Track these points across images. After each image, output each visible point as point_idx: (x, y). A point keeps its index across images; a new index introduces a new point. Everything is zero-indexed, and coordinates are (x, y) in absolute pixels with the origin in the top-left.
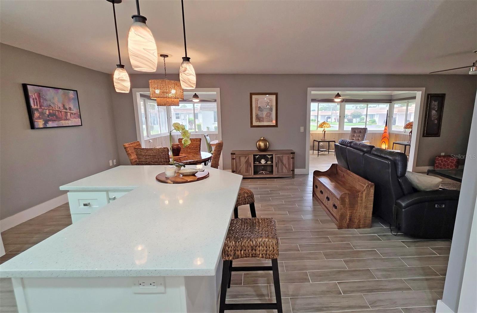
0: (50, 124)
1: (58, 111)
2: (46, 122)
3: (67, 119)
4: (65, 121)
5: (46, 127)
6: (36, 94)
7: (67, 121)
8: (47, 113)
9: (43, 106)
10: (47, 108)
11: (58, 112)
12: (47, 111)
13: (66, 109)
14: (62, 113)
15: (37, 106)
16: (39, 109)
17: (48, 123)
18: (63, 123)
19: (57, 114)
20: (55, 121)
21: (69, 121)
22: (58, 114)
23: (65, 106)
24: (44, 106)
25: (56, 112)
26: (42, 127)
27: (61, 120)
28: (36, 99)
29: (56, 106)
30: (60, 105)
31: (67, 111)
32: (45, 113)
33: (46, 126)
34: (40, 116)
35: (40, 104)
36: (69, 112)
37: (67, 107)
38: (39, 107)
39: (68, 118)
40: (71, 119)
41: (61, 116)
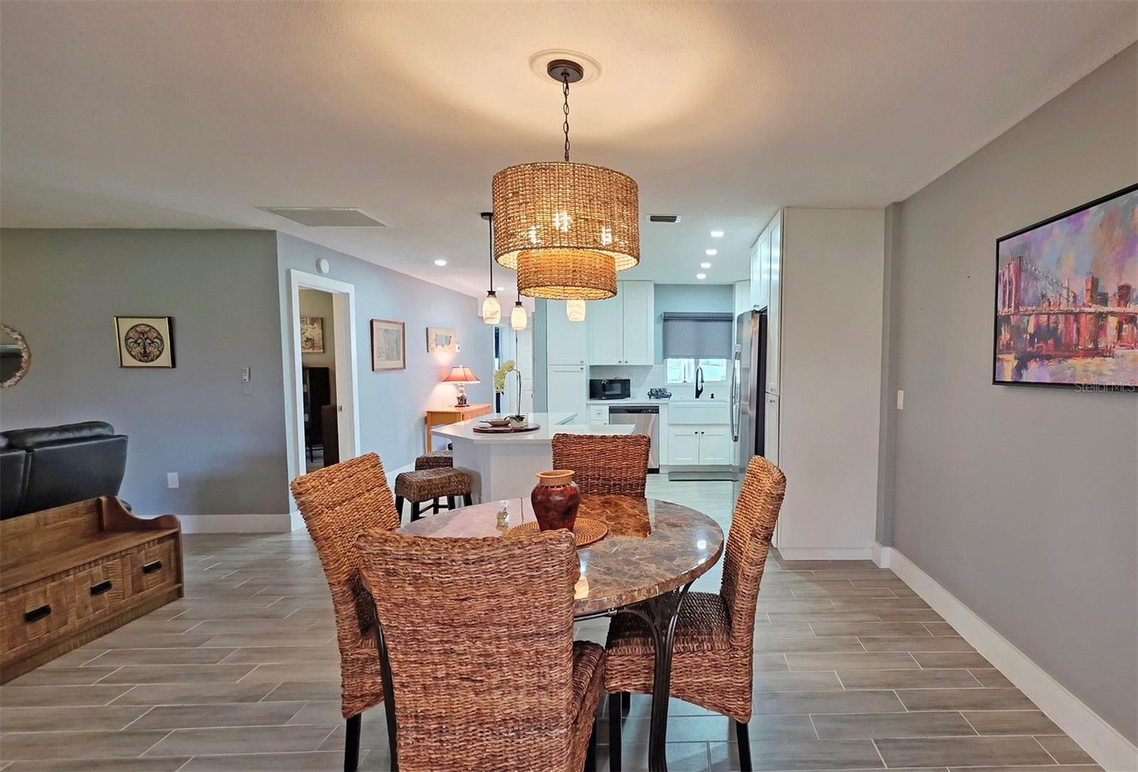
0: (1034, 372)
1: (1066, 313)
2: (1022, 365)
3: (1096, 352)
4: (1089, 360)
5: (1021, 381)
6: (1011, 266)
7: (1097, 360)
8: (1031, 329)
9: (1023, 305)
10: (1034, 308)
11: (1067, 320)
12: (1032, 320)
13: (1104, 300)
14: (1083, 319)
15: (1009, 307)
16: (1012, 317)
17: (1026, 368)
18: (1079, 369)
19: (1059, 331)
20: (1049, 358)
21: (1108, 359)
22: (1067, 328)
23: (1101, 284)
24: (1026, 301)
25: (1056, 322)
26: (1011, 380)
27: (1069, 357)
28: (1010, 283)
29: (1065, 292)
30: (1080, 286)
31: (1105, 309)
32: (1026, 331)
33: (1021, 375)
34: (1011, 339)
35: (1018, 297)
36: (1112, 314)
37: (1111, 289)
38: (1012, 309)
39: (1102, 345)
40: (1119, 351)
41: (1075, 336)
